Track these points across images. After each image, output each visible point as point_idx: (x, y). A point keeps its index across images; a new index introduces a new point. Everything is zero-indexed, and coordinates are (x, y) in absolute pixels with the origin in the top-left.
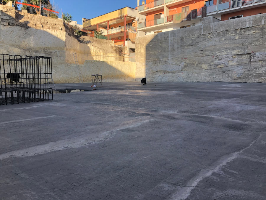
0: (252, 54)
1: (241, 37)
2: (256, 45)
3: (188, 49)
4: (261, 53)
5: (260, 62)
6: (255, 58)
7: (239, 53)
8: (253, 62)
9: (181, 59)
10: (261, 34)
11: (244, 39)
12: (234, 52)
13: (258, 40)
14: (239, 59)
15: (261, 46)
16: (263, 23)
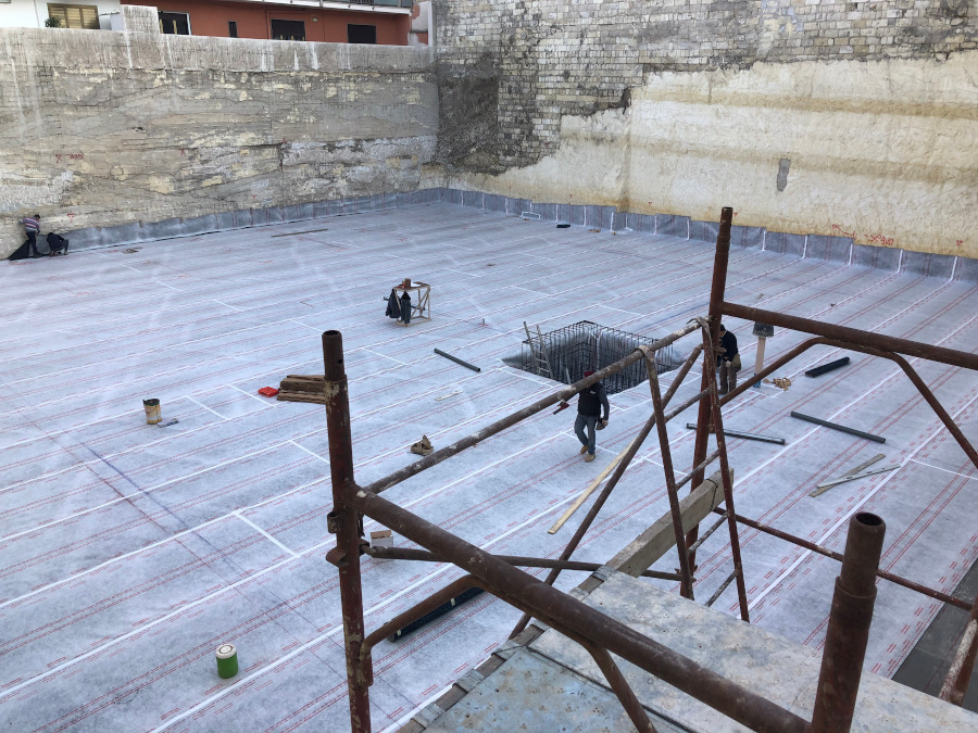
0: (283, 146)
1: (253, 97)
2: (287, 122)
3: (79, 118)
4: (302, 145)
5: (302, 168)
6: (291, 156)
7: (256, 143)
8: (287, 166)
9: (54, 159)
10: (295, 94)
11: (260, 104)
12: (242, 139)
13: (290, 110)
14: (256, 158)
15: (298, 125)
16: (297, 67)
